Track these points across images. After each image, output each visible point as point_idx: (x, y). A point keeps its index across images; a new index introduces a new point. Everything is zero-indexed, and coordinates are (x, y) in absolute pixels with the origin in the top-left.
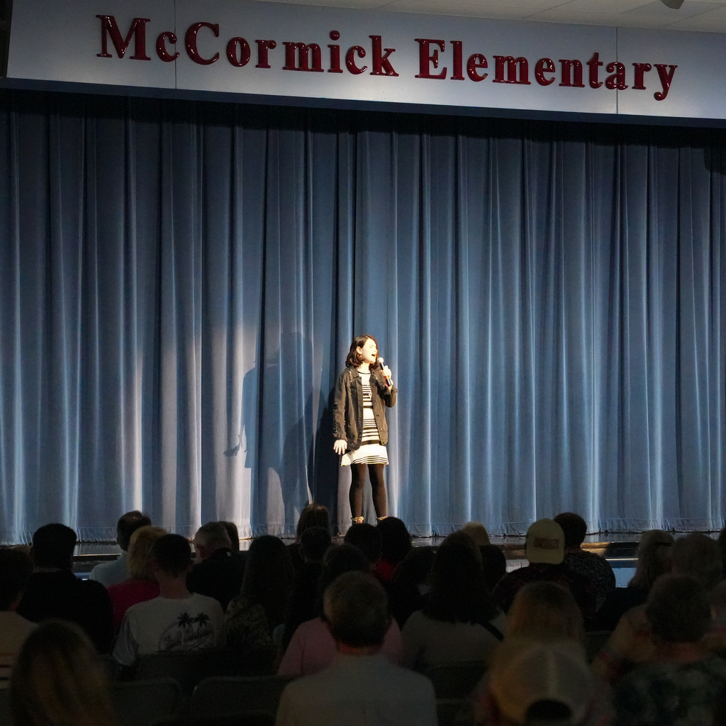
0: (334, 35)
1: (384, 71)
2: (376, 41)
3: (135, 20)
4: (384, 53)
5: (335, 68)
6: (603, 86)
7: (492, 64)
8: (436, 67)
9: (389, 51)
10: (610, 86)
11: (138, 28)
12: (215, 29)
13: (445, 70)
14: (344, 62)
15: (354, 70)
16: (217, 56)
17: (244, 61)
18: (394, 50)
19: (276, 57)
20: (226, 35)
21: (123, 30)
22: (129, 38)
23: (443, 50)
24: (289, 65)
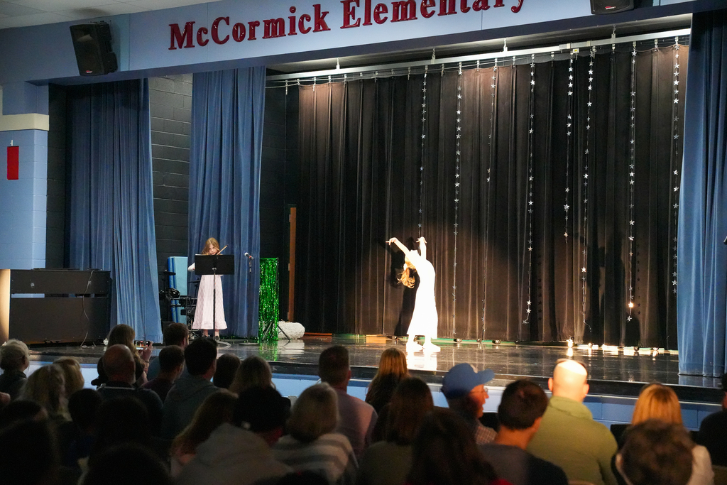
0: (293, 10)
1: (321, 28)
2: (317, 7)
3: (187, 23)
4: (321, 15)
5: (292, 32)
6: (472, 10)
7: (390, 9)
8: (354, 19)
9: (325, 14)
10: (476, 8)
11: (189, 27)
12: (227, 20)
13: (359, 19)
14: (297, 26)
15: (304, 32)
16: (228, 37)
17: (242, 38)
18: (328, 12)
19: (260, 31)
20: (232, 23)
21: (182, 31)
22: (184, 35)
23: (358, 6)
24: (266, 35)
